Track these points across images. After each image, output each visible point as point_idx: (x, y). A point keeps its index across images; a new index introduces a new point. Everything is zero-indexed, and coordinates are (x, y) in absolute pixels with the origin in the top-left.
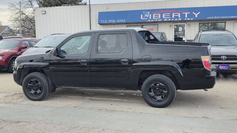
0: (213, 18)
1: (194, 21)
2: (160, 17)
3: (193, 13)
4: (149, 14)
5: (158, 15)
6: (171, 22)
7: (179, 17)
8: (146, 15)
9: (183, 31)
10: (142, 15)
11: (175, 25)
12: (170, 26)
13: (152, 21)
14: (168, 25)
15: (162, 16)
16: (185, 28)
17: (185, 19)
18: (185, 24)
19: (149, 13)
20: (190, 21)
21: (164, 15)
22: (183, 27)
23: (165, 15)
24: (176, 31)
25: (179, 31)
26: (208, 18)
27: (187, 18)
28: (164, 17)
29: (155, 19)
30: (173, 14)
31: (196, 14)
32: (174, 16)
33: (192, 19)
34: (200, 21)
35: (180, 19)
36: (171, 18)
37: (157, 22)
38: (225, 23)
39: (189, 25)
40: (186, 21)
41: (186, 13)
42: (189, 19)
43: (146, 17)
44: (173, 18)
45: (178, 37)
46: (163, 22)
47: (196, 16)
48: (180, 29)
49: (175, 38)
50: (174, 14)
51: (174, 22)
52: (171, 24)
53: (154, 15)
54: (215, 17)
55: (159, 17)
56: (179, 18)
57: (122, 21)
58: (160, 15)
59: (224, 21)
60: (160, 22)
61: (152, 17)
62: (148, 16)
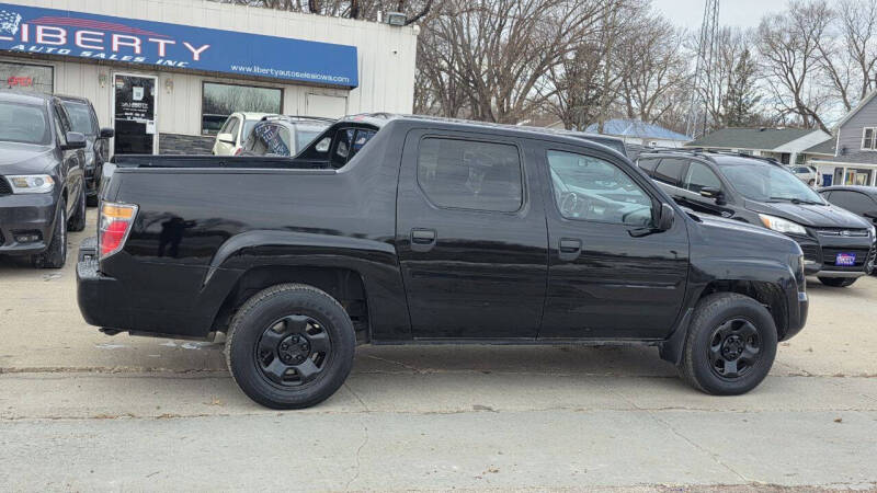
0: (249, 70)
1: (188, 72)
2: (63, 41)
3: (188, 45)
4: (21, 23)
5: (59, 33)
7: (138, 51)
8: (6, 26)
9: (148, 99)
11: (118, 77)
12: (101, 78)
13: (32, 49)
14: (91, 74)
15: (71, 38)
16: (155, 92)
17: (159, 62)
18: (156, 78)
19: (19, 18)
20: (174, 70)
21: (79, 34)
22: (148, 85)
23: (83, 35)
24: (122, 97)
25: (135, 98)
26: (234, 68)
27: (165, 58)
28: (79, 43)
29: (46, 46)
30: (116, 37)
31: (197, 48)
32: (119, 46)
33: (180, 65)
34: (207, 74)
35: (140, 60)
36: (109, 51)
37: (55, 58)
38: (282, 90)
39: (169, 84)
40: (157, 69)
41: (162, 43)
42: (170, 63)
43: (6, 33)
44: (115, 53)
45: (129, 119)
46: (75, 60)
47: (196, 58)
48: (138, 93)
49: (116, 121)
50: (120, 40)
51: (116, 65)
52: (105, 70)
53: (40, 28)
54: (257, 70)
55: (59, 40)
56: (137, 55)
58: (63, 32)
59: (280, 84)
60: (64, 59)
61: (32, 34)
62: (15, 30)
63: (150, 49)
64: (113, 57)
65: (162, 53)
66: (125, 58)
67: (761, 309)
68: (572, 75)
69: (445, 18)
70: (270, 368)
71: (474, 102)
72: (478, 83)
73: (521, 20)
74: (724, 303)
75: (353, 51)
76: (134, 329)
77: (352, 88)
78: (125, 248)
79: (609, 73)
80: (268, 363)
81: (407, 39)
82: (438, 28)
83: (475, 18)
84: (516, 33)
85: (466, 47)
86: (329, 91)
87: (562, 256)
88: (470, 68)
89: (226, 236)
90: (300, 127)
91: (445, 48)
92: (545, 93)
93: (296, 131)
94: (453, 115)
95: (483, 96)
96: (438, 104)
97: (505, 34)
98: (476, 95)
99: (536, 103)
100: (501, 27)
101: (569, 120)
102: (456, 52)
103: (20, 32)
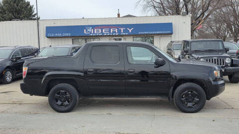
0: (143, 33)
1: (129, 35)
2: (100, 32)
3: (128, 29)
4: (91, 29)
6: (110, 36)
7: (117, 32)
8: (88, 30)
10: (85, 30)
11: (114, 39)
13: (94, 35)
15: (102, 31)
17: (121, 34)
18: (122, 38)
20: (125, 35)
22: (120, 40)
23: (105, 30)
26: (140, 33)
27: (123, 33)
28: (104, 32)
29: (97, 34)
30: (112, 29)
31: (130, 29)
32: (112, 31)
34: (134, 35)
35: (117, 34)
36: (110, 33)
38: (153, 37)
39: (125, 39)
41: (122, 29)
43: (89, 32)
44: (112, 33)
47: (130, 32)
51: (113, 36)
52: (111, 38)
54: (145, 33)
57: (67, 35)
58: (100, 30)
60: (101, 36)
61: (94, 31)
75: (172, 23)
77: (172, 34)
86: (166, 36)
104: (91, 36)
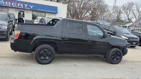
1: (30, 10)
2: (10, 4)
3: (30, 6)
4: (3, 1)
7: (22, 6)
9: (24, 14)
11: (19, 10)
12: (16, 11)
13: (5, 5)
14: (14, 10)
16: (25, 13)
18: (25, 11)
20: (28, 10)
21: (13, 3)
22: (23, 12)
24: (19, 14)
26: (38, 10)
28: (12, 5)
29: (7, 5)
30: (19, 4)
31: (32, 6)
34: (33, 10)
35: (22, 8)
36: (17, 6)
37: (8, 7)
39: (27, 12)
40: (25, 9)
41: (26, 5)
45: (20, 17)
46: (12, 7)
47: (32, 8)
48: (22, 13)
49: (18, 18)
52: (17, 9)
53: (6, 2)
54: (41, 10)
59: (45, 12)
60: (10, 7)
62: (2, 2)
63: (24, 6)
64: (18, 7)
65: (26, 7)
66: (20, 7)
67: (120, 51)
68: (92, 13)
69: (72, 3)
70: (41, 58)
71: (76, 16)
72: (77, 13)
73: (84, 3)
74: (114, 49)
75: (57, 7)
76: (19, 51)
77: (57, 13)
78: (18, 38)
79: (98, 12)
80: (41, 57)
81: (66, 6)
82: (71, 4)
83: (77, 3)
84: (83, 5)
85: (75, 7)
86: (53, 14)
87: (89, 41)
88: (76, 11)
89: (35, 36)
90: (48, 19)
91: (72, 8)
92: (88, 15)
93: (47, 20)
94: (73, 18)
95: (78, 15)
96: (71, 17)
97: (82, 6)
98: (77, 15)
99: (86, 17)
100: (81, 4)
101: (92, 20)
102: (74, 8)
103: (3, 3)
104: (2, 6)
